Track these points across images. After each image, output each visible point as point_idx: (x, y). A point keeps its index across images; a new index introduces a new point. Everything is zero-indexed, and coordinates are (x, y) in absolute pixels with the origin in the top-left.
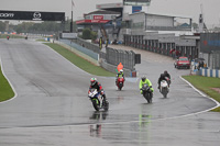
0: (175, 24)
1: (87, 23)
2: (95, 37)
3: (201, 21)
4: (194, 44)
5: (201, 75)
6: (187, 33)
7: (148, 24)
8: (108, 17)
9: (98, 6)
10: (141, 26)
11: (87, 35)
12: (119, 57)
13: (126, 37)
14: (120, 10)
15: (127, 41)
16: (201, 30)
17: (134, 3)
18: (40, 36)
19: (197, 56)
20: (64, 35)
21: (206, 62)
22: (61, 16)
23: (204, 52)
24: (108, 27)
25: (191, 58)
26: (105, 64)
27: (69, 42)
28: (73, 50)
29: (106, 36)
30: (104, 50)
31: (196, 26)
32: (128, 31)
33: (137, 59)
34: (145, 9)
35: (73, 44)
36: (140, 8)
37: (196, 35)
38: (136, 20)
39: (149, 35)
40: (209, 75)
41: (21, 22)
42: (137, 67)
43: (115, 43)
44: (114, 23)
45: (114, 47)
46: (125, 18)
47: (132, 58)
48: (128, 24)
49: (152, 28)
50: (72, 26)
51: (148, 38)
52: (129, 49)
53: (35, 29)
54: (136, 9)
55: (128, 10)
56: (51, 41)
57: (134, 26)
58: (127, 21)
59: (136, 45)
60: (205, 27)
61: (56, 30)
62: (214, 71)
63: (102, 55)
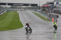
1: (44, 7)
2: (46, 11)
8: (50, 5)
9: (47, 2)
10: (59, 8)
11: (44, 10)
12: (52, 16)
13: (54, 11)
14: (53, 3)
15: (55, 12)
17: (57, 1)
18: (30, 10)
20: (37, 10)
22: (36, 5)
24: (50, 8)
26: (49, 18)
27: (39, 12)
28: (40, 14)
29: (49, 10)
30: (48, 14)
32: (55, 9)
33: (58, 17)
35: (40, 13)
36: (59, 3)
38: (58, 6)
42: (57, 19)
43: (51, 12)
44: (51, 7)
45: (51, 13)
46: (54, 5)
47: (56, 16)
48: (55, 7)
50: (39, 8)
52: (55, 14)
53: (29, 9)
54: (57, 3)
55: (55, 3)
56: (34, 12)
57: (57, 8)
58: (55, 6)
59: (57, 13)
61: (35, 9)
63: (48, 16)
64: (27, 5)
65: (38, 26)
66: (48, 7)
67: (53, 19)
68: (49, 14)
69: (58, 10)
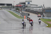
0: (38, 7)
1: (17, 6)
2: (19, 10)
3: (44, 6)
4: (42, 11)
5: (43, 18)
6: (40, 9)
7: (31, 7)
8: (22, 5)
9: (20, 2)
10: (30, 7)
11: (17, 9)
12: (24, 14)
14: (25, 3)
16: (43, 8)
17: (28, 2)
19: (43, 14)
20: (12, 9)
21: (45, 15)
22: (11, 5)
23: (44, 13)
24: (22, 7)
25: (41, 14)
28: (14, 12)
29: (22, 9)
31: (42, 7)
32: (27, 8)
34: (31, 3)
36: (30, 3)
37: (42, 9)
38: (29, 6)
39: (31, 9)
40: (45, 18)
41: (2, 6)
42: (29, 16)
46: (26, 5)
47: (28, 14)
48: (27, 6)
49: (32, 7)
51: (31, 10)
52: (27, 12)
53: (5, 8)
54: (29, 3)
55: (27, 3)
56: (9, 10)
57: (28, 7)
60: (44, 7)
61: (10, 8)
62: (47, 17)
63: (21, 14)
64: (3, 4)
65: (12, 23)
66: (21, 7)
67: (25, 16)
68: (22, 12)
69: (30, 9)
